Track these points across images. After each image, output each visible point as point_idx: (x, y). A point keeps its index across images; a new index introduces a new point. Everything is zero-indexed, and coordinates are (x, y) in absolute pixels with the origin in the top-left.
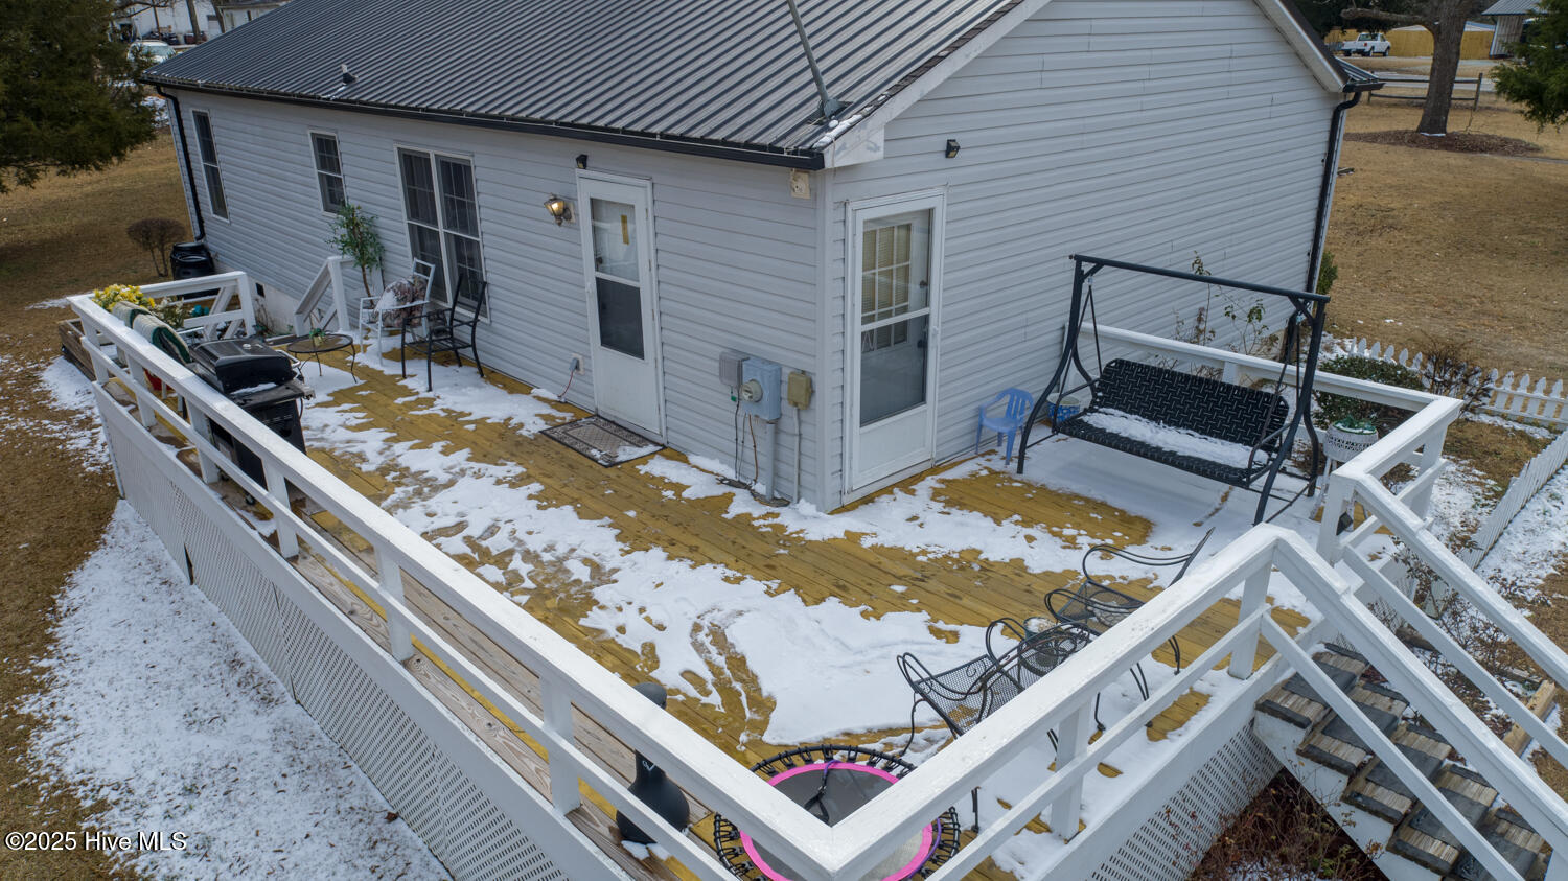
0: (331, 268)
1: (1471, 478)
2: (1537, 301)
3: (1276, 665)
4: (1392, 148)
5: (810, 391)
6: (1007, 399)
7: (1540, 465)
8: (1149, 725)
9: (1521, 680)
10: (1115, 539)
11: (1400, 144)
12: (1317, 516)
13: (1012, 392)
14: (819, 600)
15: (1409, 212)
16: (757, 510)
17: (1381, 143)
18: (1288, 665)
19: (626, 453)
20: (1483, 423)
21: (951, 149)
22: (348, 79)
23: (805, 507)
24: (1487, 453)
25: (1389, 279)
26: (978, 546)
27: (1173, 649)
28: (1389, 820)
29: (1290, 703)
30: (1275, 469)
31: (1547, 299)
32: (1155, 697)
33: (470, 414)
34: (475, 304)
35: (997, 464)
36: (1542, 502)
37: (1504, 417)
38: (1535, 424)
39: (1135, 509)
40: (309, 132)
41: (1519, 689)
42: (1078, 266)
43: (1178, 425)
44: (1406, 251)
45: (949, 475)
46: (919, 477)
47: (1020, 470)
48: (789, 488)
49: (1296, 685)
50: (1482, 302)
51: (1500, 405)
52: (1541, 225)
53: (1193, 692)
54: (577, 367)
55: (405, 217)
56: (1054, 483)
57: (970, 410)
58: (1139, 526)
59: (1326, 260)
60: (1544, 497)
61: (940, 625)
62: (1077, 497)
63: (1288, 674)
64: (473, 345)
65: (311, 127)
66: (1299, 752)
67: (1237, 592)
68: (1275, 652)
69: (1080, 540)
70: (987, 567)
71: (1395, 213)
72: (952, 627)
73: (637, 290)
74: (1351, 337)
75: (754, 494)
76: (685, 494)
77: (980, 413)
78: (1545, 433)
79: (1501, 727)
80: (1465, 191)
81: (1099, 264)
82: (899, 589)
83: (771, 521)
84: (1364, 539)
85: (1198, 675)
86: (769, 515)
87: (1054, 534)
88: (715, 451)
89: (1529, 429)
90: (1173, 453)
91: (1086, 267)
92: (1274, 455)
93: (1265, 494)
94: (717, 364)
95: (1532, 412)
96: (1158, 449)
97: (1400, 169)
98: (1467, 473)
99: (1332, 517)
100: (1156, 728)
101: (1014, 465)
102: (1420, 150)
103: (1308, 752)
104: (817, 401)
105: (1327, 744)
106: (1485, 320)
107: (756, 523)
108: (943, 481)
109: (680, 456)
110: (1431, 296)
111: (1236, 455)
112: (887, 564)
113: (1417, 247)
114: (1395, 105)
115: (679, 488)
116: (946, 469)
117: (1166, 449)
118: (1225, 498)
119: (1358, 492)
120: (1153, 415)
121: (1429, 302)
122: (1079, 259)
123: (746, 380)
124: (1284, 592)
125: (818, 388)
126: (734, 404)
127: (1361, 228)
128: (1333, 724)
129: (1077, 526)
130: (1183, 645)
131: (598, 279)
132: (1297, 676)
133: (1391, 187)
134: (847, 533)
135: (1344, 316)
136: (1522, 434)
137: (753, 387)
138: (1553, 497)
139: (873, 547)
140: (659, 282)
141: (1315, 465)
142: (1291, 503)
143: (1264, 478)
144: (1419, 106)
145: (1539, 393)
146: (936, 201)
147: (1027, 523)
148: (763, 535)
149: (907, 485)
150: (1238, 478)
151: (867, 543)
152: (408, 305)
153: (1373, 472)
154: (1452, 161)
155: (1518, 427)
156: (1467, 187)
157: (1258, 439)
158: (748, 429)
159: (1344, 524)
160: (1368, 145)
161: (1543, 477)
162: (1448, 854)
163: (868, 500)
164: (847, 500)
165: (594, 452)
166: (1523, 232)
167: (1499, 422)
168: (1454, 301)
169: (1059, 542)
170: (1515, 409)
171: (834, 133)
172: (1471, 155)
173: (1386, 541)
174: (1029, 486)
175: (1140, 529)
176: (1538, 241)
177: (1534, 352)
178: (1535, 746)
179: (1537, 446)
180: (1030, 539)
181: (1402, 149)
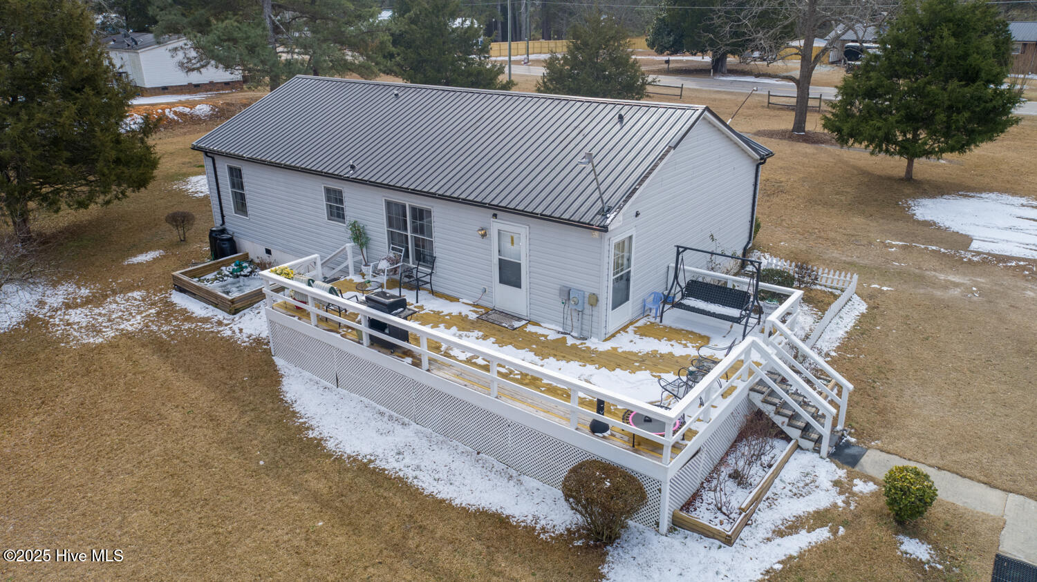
0: (347, 249)
1: (813, 312)
2: (841, 230)
3: (754, 378)
4: (781, 141)
5: (597, 300)
6: (653, 296)
7: (835, 306)
8: (722, 395)
9: (826, 380)
10: (699, 344)
11: (785, 139)
12: (762, 331)
13: (655, 293)
14: (614, 370)
15: (789, 183)
16: (578, 342)
17: (775, 138)
18: (758, 376)
19: (517, 324)
20: (818, 289)
21: (637, 214)
22: (353, 167)
23: (594, 340)
24: (819, 302)
25: (782, 221)
26: (657, 349)
27: (726, 376)
28: (787, 417)
29: (758, 388)
30: (749, 316)
31: (845, 229)
32: (723, 387)
33: (443, 312)
34: (431, 266)
35: (653, 320)
36: (836, 320)
37: (825, 286)
38: (836, 289)
39: (703, 333)
40: (323, 186)
41: (825, 382)
42: (678, 250)
43: (714, 303)
44: (788, 205)
45: (637, 325)
46: (627, 326)
47: (661, 322)
48: (585, 334)
49: (761, 382)
50: (819, 232)
51: (823, 282)
52: (845, 190)
53: (732, 386)
54: (485, 291)
55: (385, 226)
56: (674, 325)
57: (640, 301)
58: (706, 339)
59: (756, 219)
60: (837, 317)
61: (654, 374)
62: (683, 330)
63: (757, 380)
64: (431, 283)
65: (323, 184)
66: (762, 402)
67: (742, 357)
68: (754, 372)
69: (688, 345)
70: (662, 356)
71: (783, 184)
72: (658, 374)
73: (520, 264)
74: (767, 252)
75: (573, 337)
76: (549, 338)
77: (644, 301)
78: (839, 292)
79: (820, 393)
80: (813, 170)
81: (686, 249)
82: (637, 364)
83: (584, 345)
84: (776, 338)
85: (732, 381)
86: (582, 344)
87: (679, 343)
88: (554, 322)
89: (834, 291)
90: (714, 313)
91: (681, 250)
92: (748, 312)
93: (746, 326)
94: (558, 292)
95: (835, 284)
96: (709, 312)
97: (784, 156)
98: (812, 310)
99: (767, 332)
100: (724, 396)
101: (658, 319)
102: (794, 143)
103: (765, 401)
104: (600, 303)
105: (769, 399)
106: (820, 241)
107: (580, 346)
108: (636, 327)
109: (537, 324)
110: (799, 229)
111: (735, 313)
112: (630, 357)
113: (793, 202)
114: (781, 109)
115: (546, 336)
116: (635, 323)
117: (712, 312)
118: (731, 327)
119: (774, 325)
120: (706, 300)
121: (798, 232)
122: (678, 247)
123: (571, 297)
124: (755, 356)
125: (600, 299)
126: (563, 306)
127: (769, 192)
128: (772, 393)
129: (686, 340)
130: (728, 374)
131: (499, 259)
132: (761, 379)
133: (781, 168)
134: (612, 348)
135: (765, 242)
136: (831, 293)
137: (575, 299)
138: (840, 317)
139: (623, 352)
140: (530, 261)
141: (759, 311)
142: (753, 328)
143: (745, 320)
144: (793, 110)
145: (836, 277)
146: (633, 232)
147: (669, 340)
148: (584, 350)
149: (624, 329)
150: (737, 320)
151: (620, 350)
152: (395, 266)
153: (777, 318)
154: (808, 150)
155: (830, 290)
156: (814, 167)
157: (742, 307)
158: (569, 313)
159: (770, 334)
160: (769, 139)
161: (837, 311)
162: (803, 425)
163: (613, 336)
164: (607, 336)
165: (504, 324)
166: (837, 194)
167: (823, 288)
168: (808, 232)
169: (682, 346)
170: (829, 283)
171: (610, 219)
172: (816, 146)
173: (782, 338)
174: (665, 327)
175: (705, 340)
176: (843, 198)
177: (838, 256)
178: (829, 398)
179: (836, 297)
180: (672, 345)
181: (785, 142)
